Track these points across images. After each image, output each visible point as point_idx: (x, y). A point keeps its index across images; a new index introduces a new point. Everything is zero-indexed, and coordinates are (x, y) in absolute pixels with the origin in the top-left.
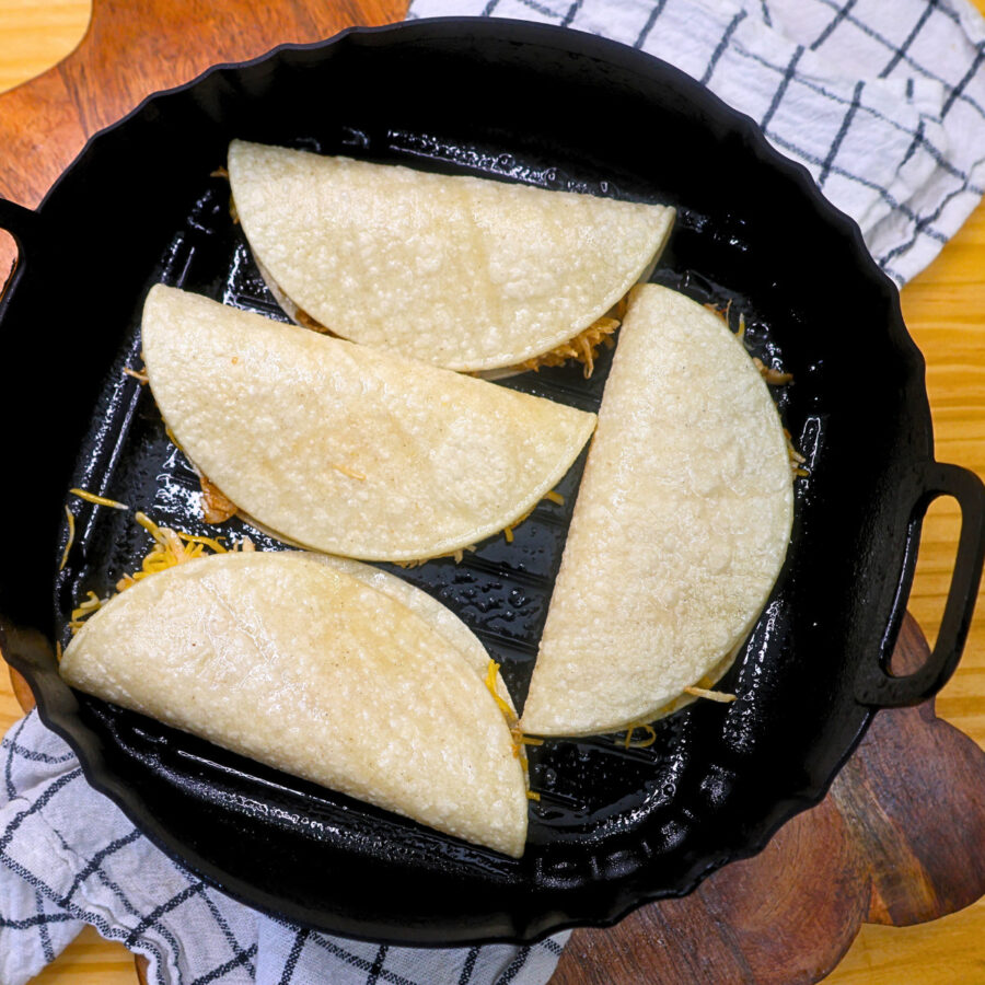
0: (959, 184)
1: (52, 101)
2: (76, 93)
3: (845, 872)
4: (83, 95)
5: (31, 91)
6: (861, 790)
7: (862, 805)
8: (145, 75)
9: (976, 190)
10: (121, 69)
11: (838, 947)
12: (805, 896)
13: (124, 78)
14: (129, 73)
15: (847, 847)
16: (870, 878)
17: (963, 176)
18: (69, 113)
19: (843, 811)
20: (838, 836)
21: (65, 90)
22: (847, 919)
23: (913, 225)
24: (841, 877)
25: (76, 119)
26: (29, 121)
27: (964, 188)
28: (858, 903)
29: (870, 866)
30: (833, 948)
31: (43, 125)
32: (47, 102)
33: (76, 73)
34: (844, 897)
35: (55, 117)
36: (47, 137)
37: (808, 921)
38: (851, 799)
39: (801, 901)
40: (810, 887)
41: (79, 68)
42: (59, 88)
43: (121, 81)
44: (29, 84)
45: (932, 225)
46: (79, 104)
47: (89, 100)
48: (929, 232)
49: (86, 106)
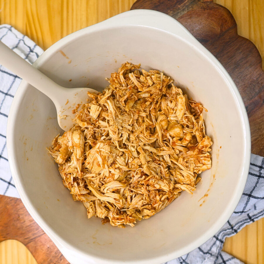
0: (22, 42)
1: (35, 245)
2: (32, 239)
3: (202, 9)
4: (33, 237)
5: (33, 252)
6: (181, 8)
7: (185, 7)
8: (24, 222)
9: (23, 38)
10: (24, 228)
11: (220, 8)
12: (209, 17)
13: (26, 227)
14: (25, 226)
15: (196, 9)
16: (202, 2)
17: (20, 41)
18: (38, 240)
19: (187, 11)
20: (193, 11)
21: (32, 242)
22: (213, 6)
23: (31, 53)
24: (203, 9)
25: (39, 238)
26: (41, 250)
27: (23, 40)
28: (209, 4)
29: (199, 3)
30: (220, 9)
31: (42, 246)
32: (36, 247)
33: (27, 240)
34: (208, 8)
35: (40, 244)
36: (45, 245)
37: (215, 16)
38: (183, 10)
39: (211, 18)
40: (207, 16)
41: (25, 240)
42: (32, 244)
43: (27, 228)
44: (32, 253)
45: (32, 48)
46: (35, 238)
47: (33, 235)
48: (33, 49)
49: (35, 236)
